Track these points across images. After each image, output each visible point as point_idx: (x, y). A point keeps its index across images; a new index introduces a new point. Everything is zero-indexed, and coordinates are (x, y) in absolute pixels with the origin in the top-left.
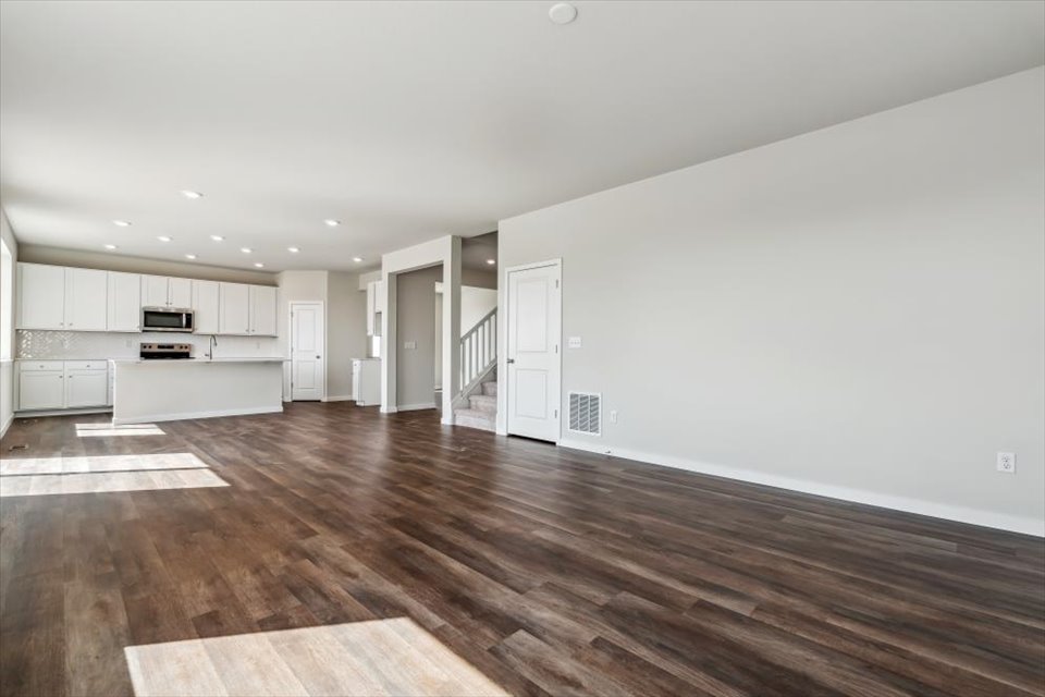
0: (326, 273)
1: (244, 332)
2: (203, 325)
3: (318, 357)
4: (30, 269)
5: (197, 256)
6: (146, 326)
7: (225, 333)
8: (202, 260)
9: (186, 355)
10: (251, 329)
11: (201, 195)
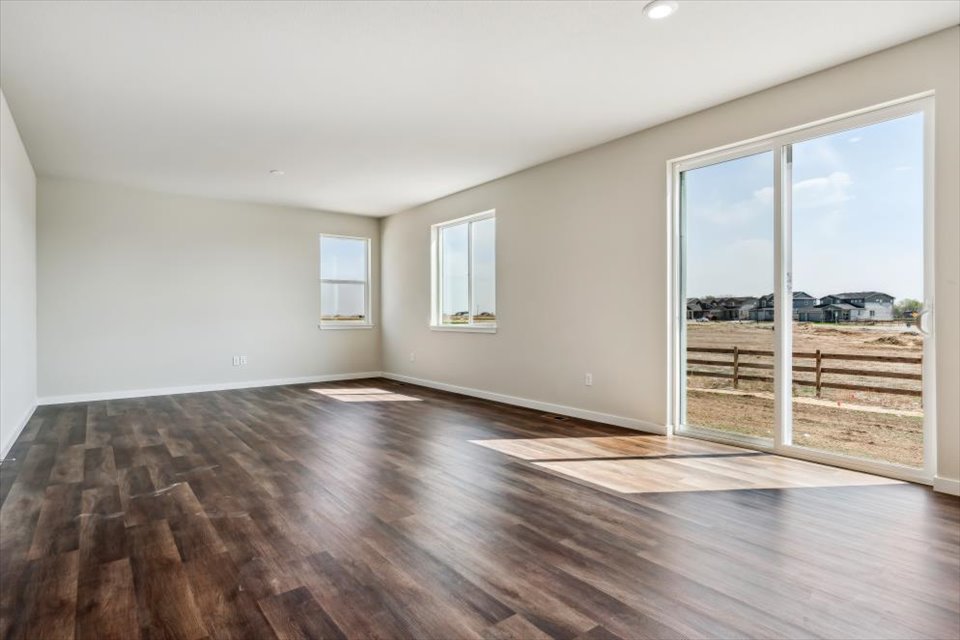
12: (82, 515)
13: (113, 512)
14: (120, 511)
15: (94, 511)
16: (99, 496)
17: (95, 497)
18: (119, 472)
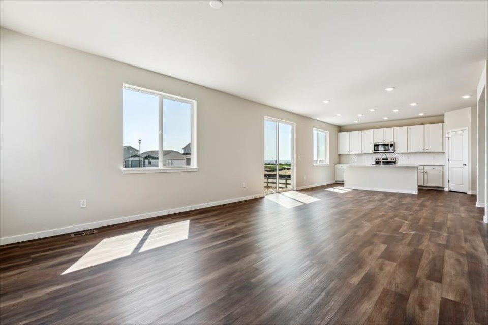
0: (470, 108)
1: (422, 151)
2: (400, 148)
3: (465, 165)
4: (341, 134)
5: (388, 118)
6: (374, 150)
7: (411, 152)
8: (391, 119)
9: (395, 163)
10: (426, 148)
11: (394, 88)
12: (446, 235)
13: (434, 232)
14: (431, 232)
15: (441, 235)
16: (437, 239)
17: (440, 239)
18: (423, 248)
